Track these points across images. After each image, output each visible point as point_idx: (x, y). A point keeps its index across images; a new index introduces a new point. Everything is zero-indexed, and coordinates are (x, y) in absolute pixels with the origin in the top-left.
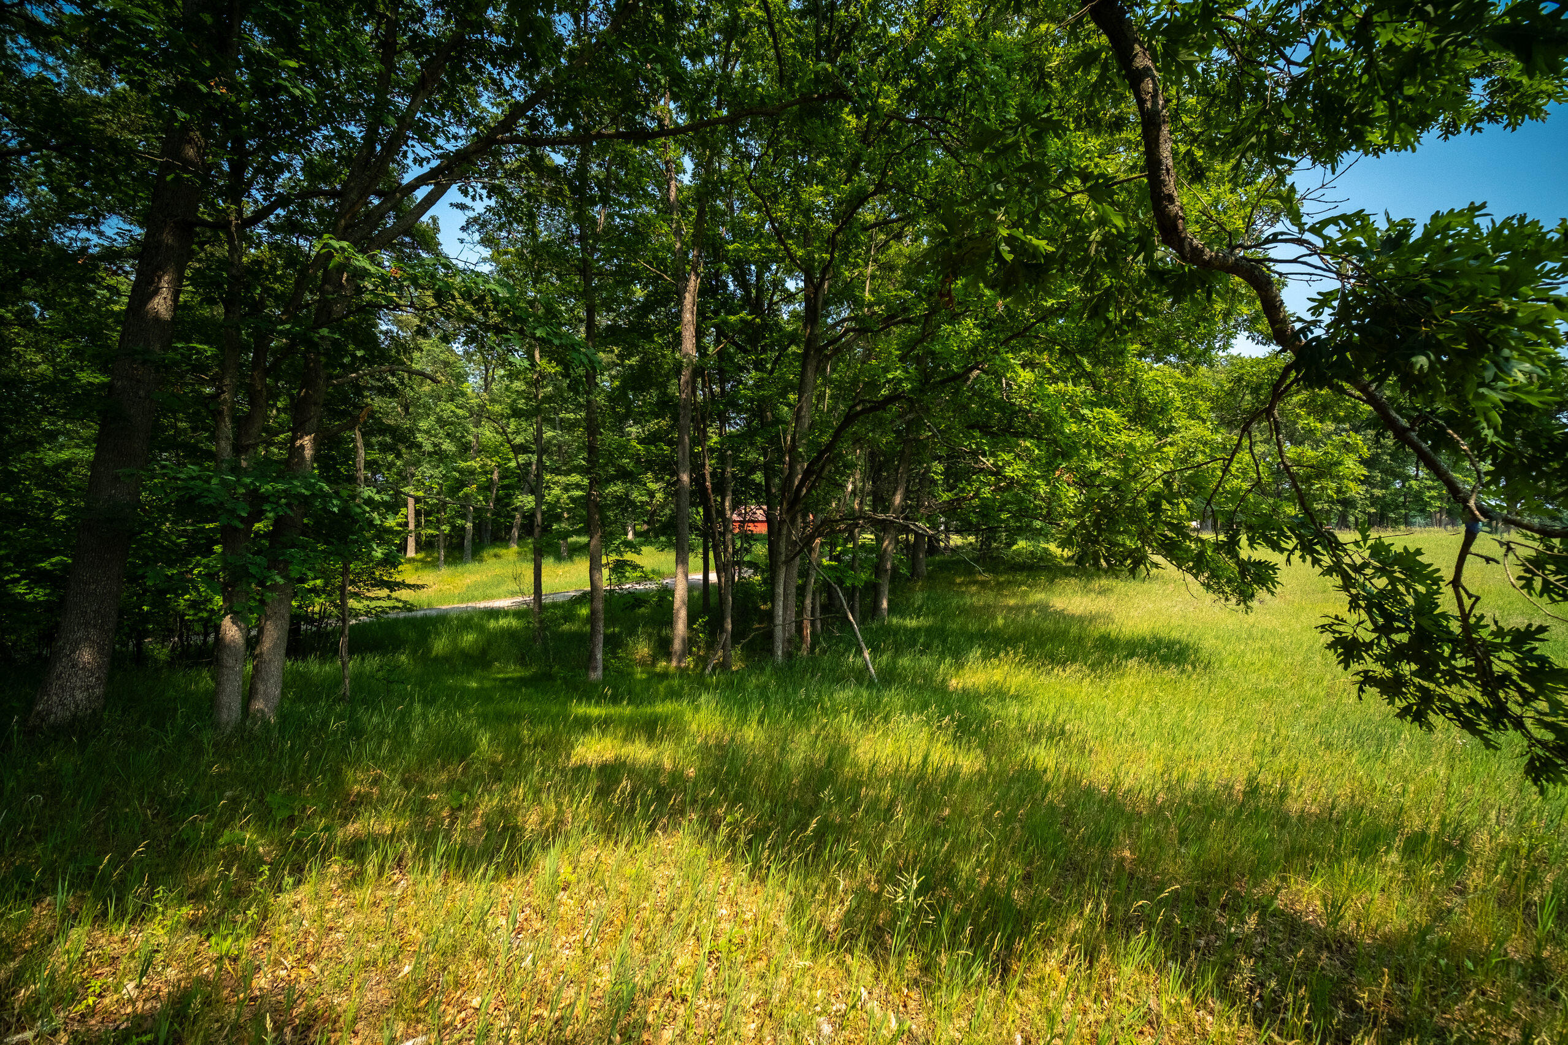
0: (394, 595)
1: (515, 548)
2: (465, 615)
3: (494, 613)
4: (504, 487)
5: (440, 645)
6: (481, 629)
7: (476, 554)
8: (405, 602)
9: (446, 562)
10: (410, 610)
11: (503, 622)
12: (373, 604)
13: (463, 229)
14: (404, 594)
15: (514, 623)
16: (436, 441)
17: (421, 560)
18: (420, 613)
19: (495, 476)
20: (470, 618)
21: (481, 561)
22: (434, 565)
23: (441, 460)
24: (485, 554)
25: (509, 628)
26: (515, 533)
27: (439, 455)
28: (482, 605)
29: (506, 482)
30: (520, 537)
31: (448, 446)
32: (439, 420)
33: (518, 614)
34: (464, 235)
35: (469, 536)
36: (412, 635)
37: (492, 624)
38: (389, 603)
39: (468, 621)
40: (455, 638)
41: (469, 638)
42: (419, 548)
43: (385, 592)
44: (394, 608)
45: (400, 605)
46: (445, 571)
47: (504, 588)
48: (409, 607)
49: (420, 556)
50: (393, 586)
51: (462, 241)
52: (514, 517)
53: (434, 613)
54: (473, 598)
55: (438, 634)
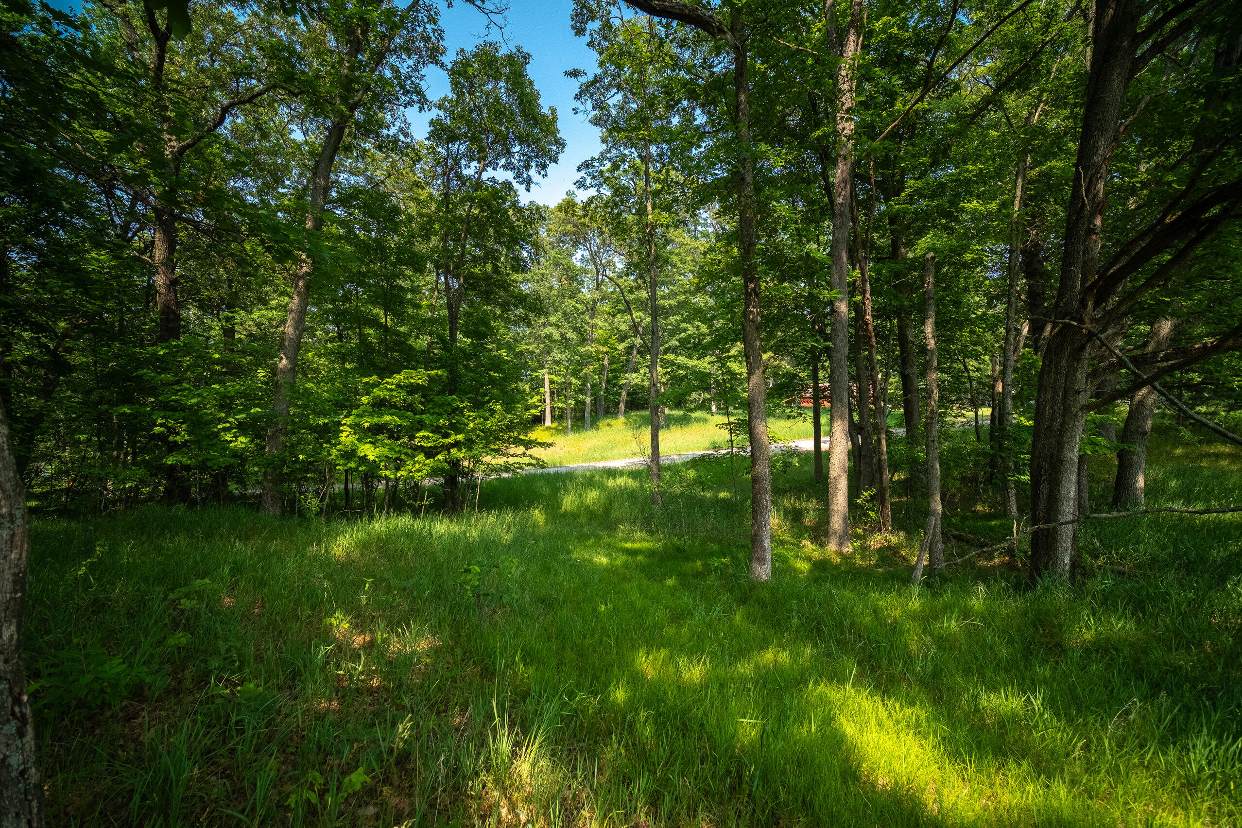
0: (528, 452)
1: (622, 419)
2: (588, 474)
3: (611, 473)
4: (612, 371)
5: (568, 502)
6: (602, 487)
7: (594, 424)
8: (538, 459)
9: (572, 429)
10: (542, 467)
11: (620, 481)
12: (511, 460)
13: (578, 97)
14: (536, 452)
15: (631, 483)
16: (563, 331)
17: (555, 429)
18: (552, 471)
19: (606, 362)
20: (592, 476)
21: (598, 429)
22: (564, 431)
23: (566, 347)
24: (600, 424)
25: (626, 488)
26: (622, 406)
27: (565, 343)
28: (601, 464)
29: (614, 366)
30: (625, 412)
31: (570, 334)
32: (565, 314)
33: (634, 474)
34: (578, 104)
35: (588, 409)
36: (546, 490)
37: (611, 483)
38: (527, 460)
39: (590, 480)
40: (581, 496)
41: (592, 496)
42: (553, 419)
43: (521, 449)
44: (529, 464)
45: (534, 462)
46: (572, 437)
47: (616, 452)
48: (541, 464)
49: (555, 425)
50: (528, 444)
51: (576, 111)
52: (620, 394)
53: (563, 470)
54: (594, 459)
55: (567, 491)
